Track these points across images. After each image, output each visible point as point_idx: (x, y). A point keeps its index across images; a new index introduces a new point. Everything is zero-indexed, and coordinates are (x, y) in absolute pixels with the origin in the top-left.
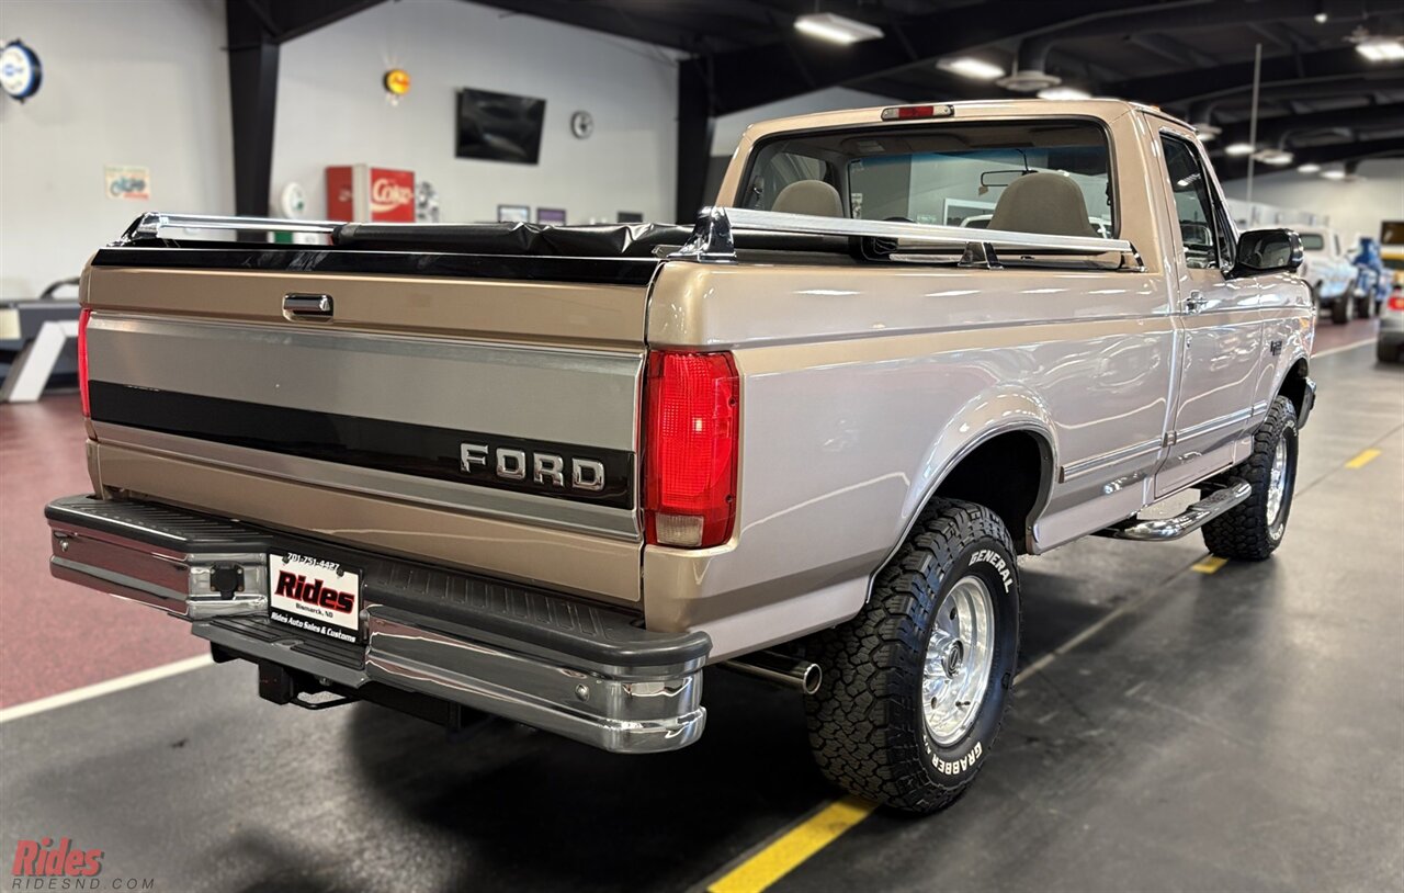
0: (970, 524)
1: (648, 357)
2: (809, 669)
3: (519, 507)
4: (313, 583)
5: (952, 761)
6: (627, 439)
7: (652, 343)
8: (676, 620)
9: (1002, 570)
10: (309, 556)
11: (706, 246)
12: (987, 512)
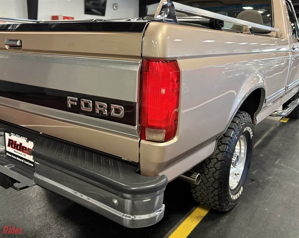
0: (244, 119)
1: (142, 63)
2: (197, 176)
3: (88, 121)
4: (19, 144)
5: (235, 195)
6: (134, 98)
7: (144, 56)
8: (153, 170)
9: (250, 132)
10: (17, 134)
11: (166, 16)
12: (247, 114)
